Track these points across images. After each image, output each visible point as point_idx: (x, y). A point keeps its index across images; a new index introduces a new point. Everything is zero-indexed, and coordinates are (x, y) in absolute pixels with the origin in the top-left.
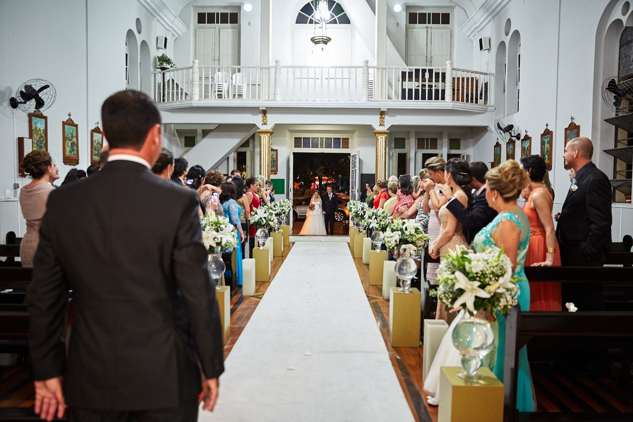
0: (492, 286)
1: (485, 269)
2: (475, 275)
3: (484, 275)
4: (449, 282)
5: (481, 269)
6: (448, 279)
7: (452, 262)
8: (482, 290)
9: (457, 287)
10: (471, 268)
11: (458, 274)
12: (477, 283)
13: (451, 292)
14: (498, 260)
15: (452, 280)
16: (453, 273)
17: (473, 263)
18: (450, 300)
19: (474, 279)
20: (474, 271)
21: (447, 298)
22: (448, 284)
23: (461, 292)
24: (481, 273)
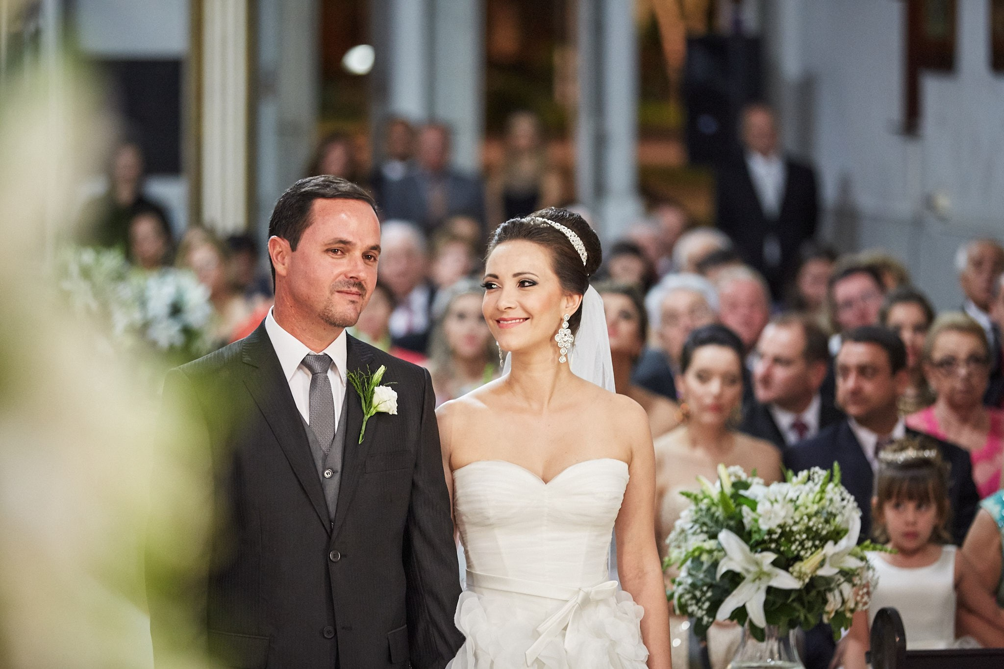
0: (805, 561)
1: (791, 522)
2: (766, 537)
3: (786, 534)
4: (705, 557)
5: (780, 521)
6: (701, 551)
7: (709, 509)
8: (782, 573)
9: (722, 569)
10: (756, 521)
11: (726, 537)
12: (770, 557)
13: (711, 586)
14: (821, 499)
15: (710, 552)
16: (713, 536)
17: (760, 508)
18: (706, 605)
19: (763, 546)
20: (764, 527)
21: (698, 601)
22: (702, 563)
23: (734, 579)
24: (779, 531)
